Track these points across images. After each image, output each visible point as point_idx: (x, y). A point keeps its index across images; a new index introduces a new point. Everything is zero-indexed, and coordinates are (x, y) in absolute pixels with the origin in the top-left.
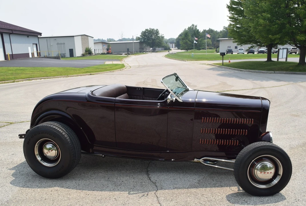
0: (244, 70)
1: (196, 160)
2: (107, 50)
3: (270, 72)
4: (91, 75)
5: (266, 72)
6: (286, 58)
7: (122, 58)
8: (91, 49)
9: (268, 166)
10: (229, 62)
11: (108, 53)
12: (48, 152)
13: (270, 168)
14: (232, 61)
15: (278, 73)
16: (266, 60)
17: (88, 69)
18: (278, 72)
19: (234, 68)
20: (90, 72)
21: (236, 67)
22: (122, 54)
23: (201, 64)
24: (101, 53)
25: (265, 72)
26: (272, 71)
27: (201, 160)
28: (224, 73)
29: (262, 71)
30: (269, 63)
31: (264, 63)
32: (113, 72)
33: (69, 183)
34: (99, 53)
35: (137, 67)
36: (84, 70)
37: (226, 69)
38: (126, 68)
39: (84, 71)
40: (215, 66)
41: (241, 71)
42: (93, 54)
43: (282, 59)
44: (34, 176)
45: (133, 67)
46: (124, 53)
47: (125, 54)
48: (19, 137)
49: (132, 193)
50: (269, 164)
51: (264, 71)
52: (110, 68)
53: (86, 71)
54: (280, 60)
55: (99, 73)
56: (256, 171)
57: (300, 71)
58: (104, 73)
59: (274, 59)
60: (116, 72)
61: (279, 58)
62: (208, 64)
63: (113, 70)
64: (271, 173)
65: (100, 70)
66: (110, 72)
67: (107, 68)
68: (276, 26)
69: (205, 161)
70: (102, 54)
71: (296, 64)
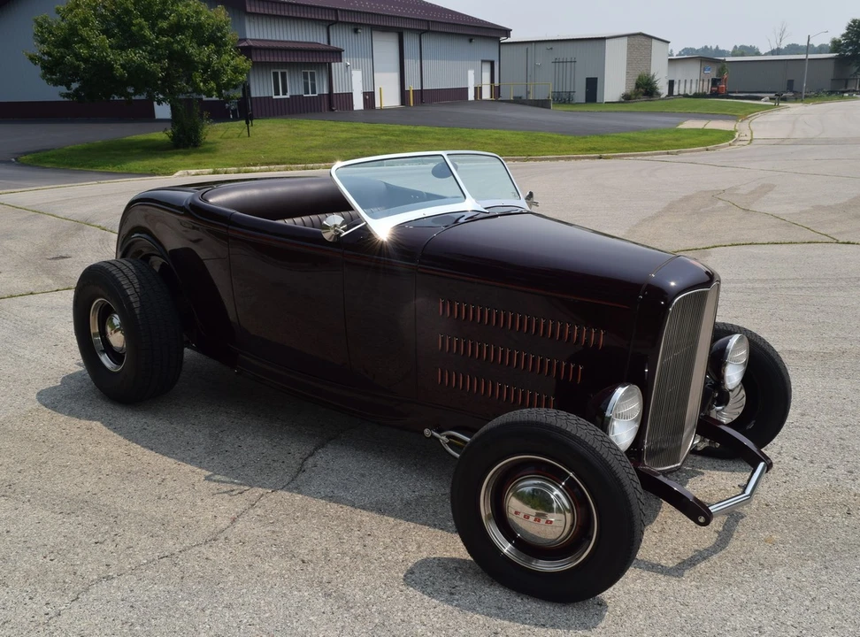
4: (600, 158)
7: (752, 110)
8: (656, 78)
11: (715, 94)
17: (600, 139)
20: (600, 150)
22: (759, 99)
24: (693, 93)
32: (677, 154)
34: (688, 92)
35: (776, 142)
36: (587, 142)
38: (730, 145)
39: (582, 146)
42: (659, 94)
45: (759, 141)
46: (767, 96)
47: (771, 99)
52: (676, 143)
53: (589, 145)
55: (625, 156)
58: (641, 155)
63: (678, 147)
65: (634, 145)
66: (668, 153)
67: (662, 141)
70: (696, 96)
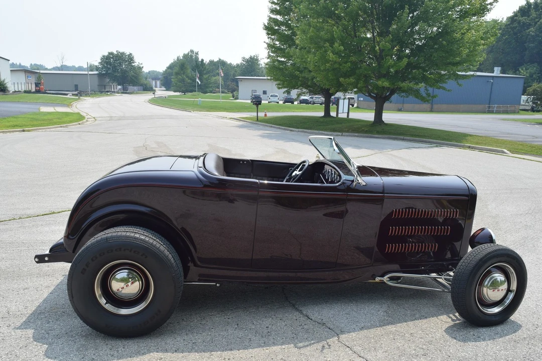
0: (296, 129)
1: (378, 279)
2: (37, 85)
3: (336, 133)
4: (24, 131)
5: (330, 133)
6: (348, 113)
7: (70, 101)
8: (6, 82)
9: (499, 280)
10: (266, 115)
11: (38, 92)
12: (125, 287)
13: (502, 283)
14: (270, 115)
15: (347, 136)
16: (322, 114)
17: (15, 119)
18: (347, 134)
19: (278, 126)
20: (20, 126)
21: (280, 125)
22: (67, 94)
23: (219, 117)
24: (23, 90)
25: (328, 133)
26: (339, 132)
27: (385, 279)
28: (267, 133)
29: (324, 132)
30: (328, 119)
31: (321, 120)
32: (66, 126)
33: (169, 341)
34: (20, 89)
35: (108, 119)
36: (9, 122)
37: (266, 128)
38: (87, 121)
39: (8, 124)
40: (244, 121)
41: (291, 131)
42: (9, 91)
43: (343, 115)
44: (86, 336)
45: (100, 119)
46: (70, 93)
47: (73, 95)
48: (37, 260)
49: (301, 345)
50: (499, 277)
51: (326, 132)
52: (59, 120)
53: (11, 123)
54: (340, 116)
55: (40, 129)
56: (485, 289)
57: (378, 133)
58: (49, 128)
59: (333, 114)
60: (74, 127)
61: (339, 112)
62: (231, 118)
63: (64, 123)
64: (502, 290)
65: (39, 122)
66: (61, 127)
67: (52, 120)
68: (349, 64)
69: (391, 279)
70: (25, 92)
71: (370, 123)
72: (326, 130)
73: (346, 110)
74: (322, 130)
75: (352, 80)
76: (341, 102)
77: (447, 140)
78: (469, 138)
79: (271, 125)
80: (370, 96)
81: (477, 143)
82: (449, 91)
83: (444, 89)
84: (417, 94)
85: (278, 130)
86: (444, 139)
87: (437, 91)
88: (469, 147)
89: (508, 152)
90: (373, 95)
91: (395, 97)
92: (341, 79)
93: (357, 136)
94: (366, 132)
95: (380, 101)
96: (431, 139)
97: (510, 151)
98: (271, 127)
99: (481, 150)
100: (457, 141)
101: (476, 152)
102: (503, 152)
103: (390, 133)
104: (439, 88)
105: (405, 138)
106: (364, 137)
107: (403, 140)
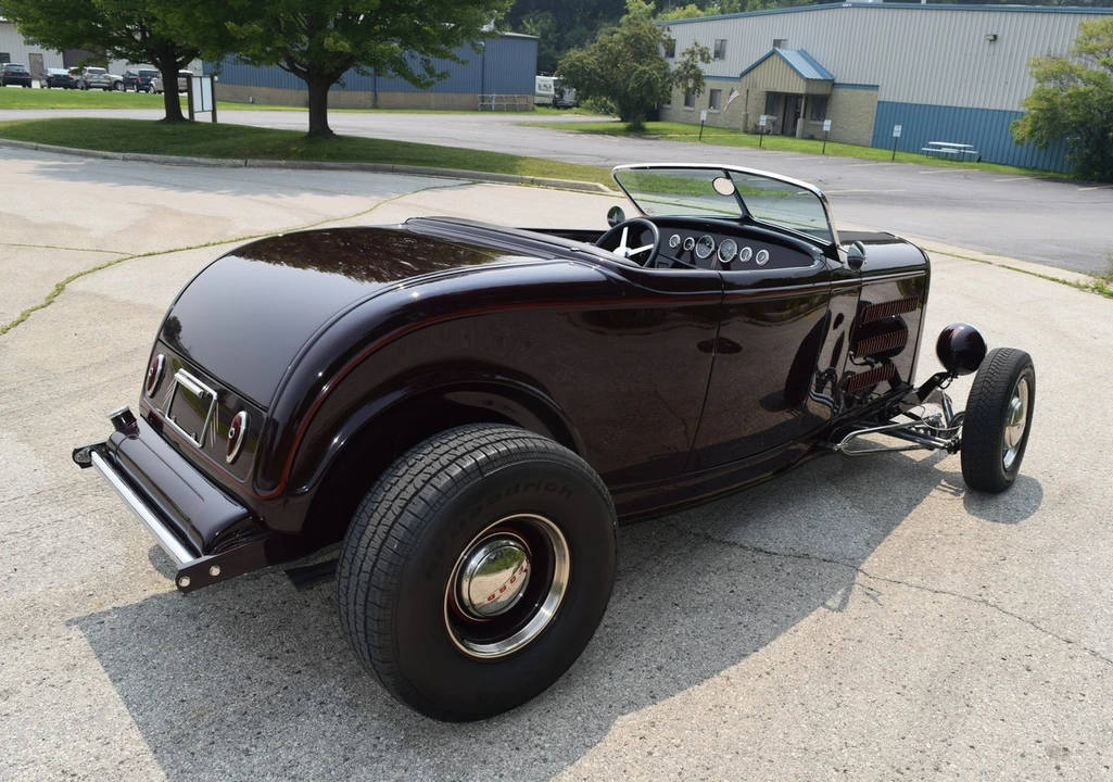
0: (116, 154)
1: (836, 449)
3: (230, 161)
5: (214, 161)
6: (214, 112)
12: (509, 584)
15: (259, 166)
16: (159, 114)
18: (259, 162)
25: (209, 161)
26: (236, 157)
29: (195, 159)
30: (179, 127)
41: (105, 158)
51: (202, 160)
54: (199, 117)
57: (331, 157)
61: (196, 109)
71: (301, 136)
72: (199, 154)
73: (208, 105)
74: (189, 153)
75: (256, 27)
76: (196, 83)
77: (485, 168)
78: (520, 162)
79: (35, 144)
80: (294, 70)
81: (543, 173)
82: (463, 63)
83: (455, 58)
84: (400, 68)
85: (67, 157)
86: (477, 167)
87: (438, 64)
88: (533, 182)
89: (606, 188)
90: (300, 67)
91: (349, 75)
92: (230, 25)
93: (286, 167)
94: (302, 156)
95: (319, 83)
96: (451, 167)
97: (610, 187)
98: (36, 149)
99: (559, 186)
100: (504, 171)
101: (552, 191)
102: (598, 189)
103: (359, 158)
104: (445, 57)
105: (397, 166)
106: (301, 168)
107: (393, 171)
